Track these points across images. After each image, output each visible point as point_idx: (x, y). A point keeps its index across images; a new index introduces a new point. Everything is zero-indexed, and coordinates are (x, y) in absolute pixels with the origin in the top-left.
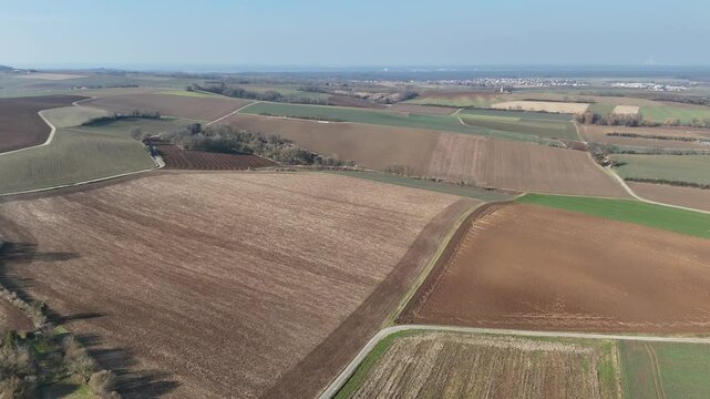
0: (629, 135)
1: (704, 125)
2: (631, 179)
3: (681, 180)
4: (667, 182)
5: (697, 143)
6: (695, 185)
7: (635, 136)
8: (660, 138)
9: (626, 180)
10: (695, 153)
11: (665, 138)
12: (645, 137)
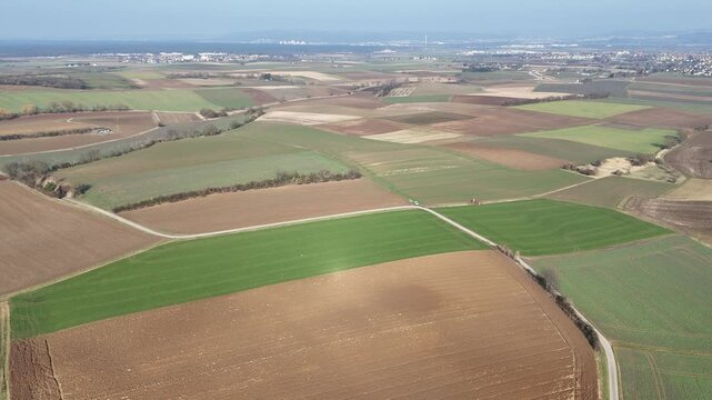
0: (11, 137)
1: (65, 109)
2: (123, 209)
3: (177, 192)
4: (163, 199)
5: (94, 133)
6: (194, 194)
7: (19, 137)
8: (51, 134)
9: (116, 211)
10: (132, 150)
11: (57, 134)
12: (31, 136)
